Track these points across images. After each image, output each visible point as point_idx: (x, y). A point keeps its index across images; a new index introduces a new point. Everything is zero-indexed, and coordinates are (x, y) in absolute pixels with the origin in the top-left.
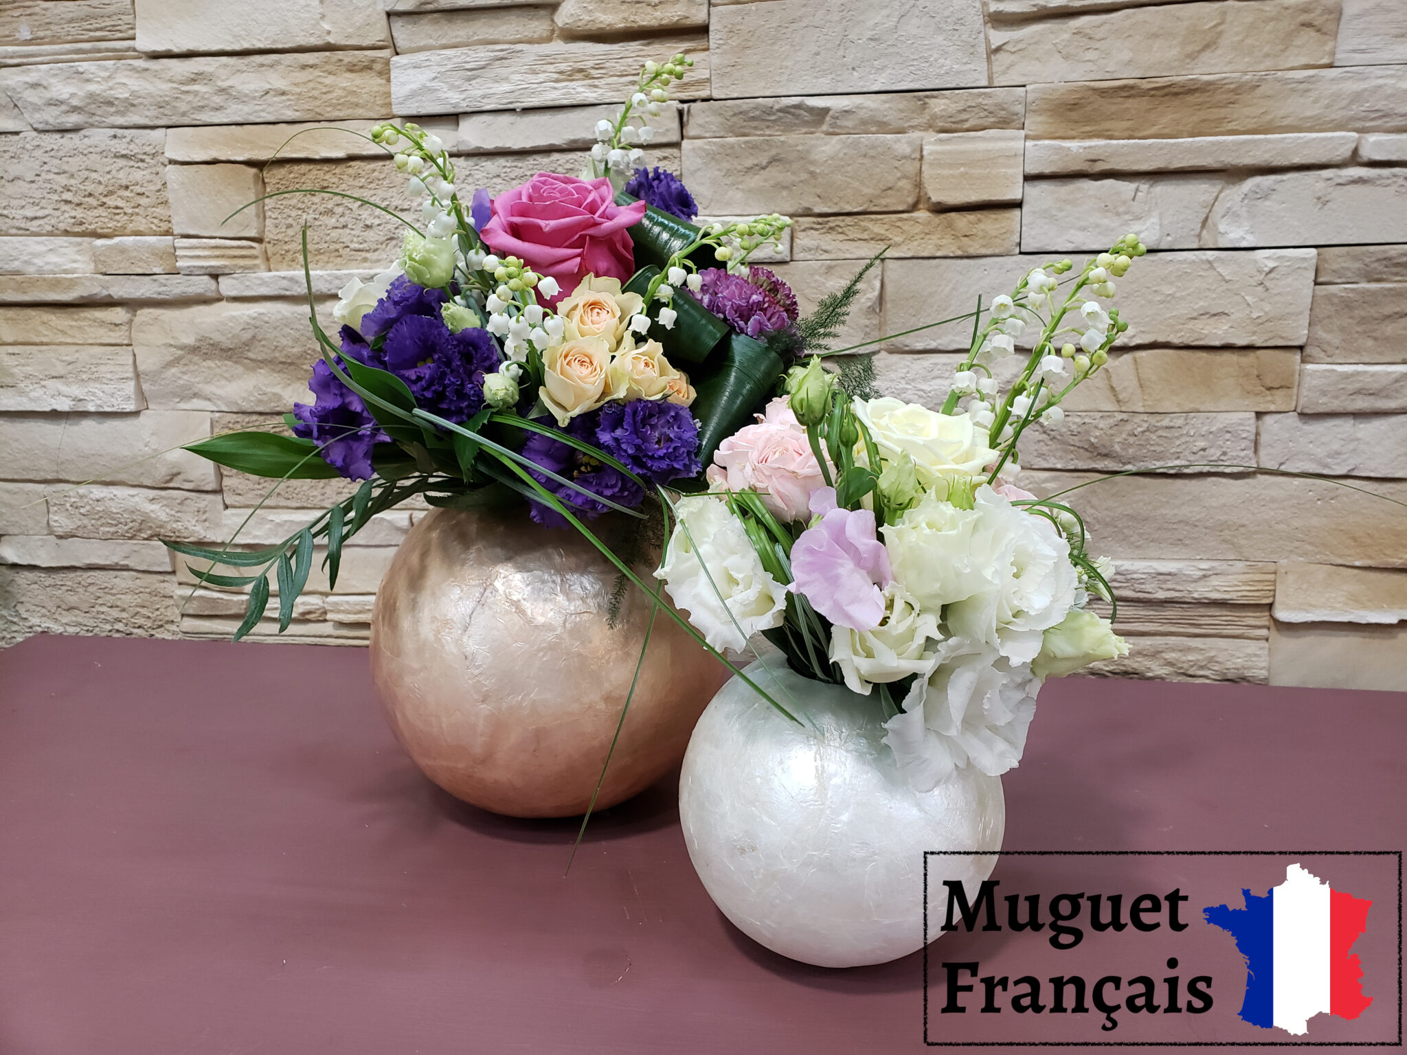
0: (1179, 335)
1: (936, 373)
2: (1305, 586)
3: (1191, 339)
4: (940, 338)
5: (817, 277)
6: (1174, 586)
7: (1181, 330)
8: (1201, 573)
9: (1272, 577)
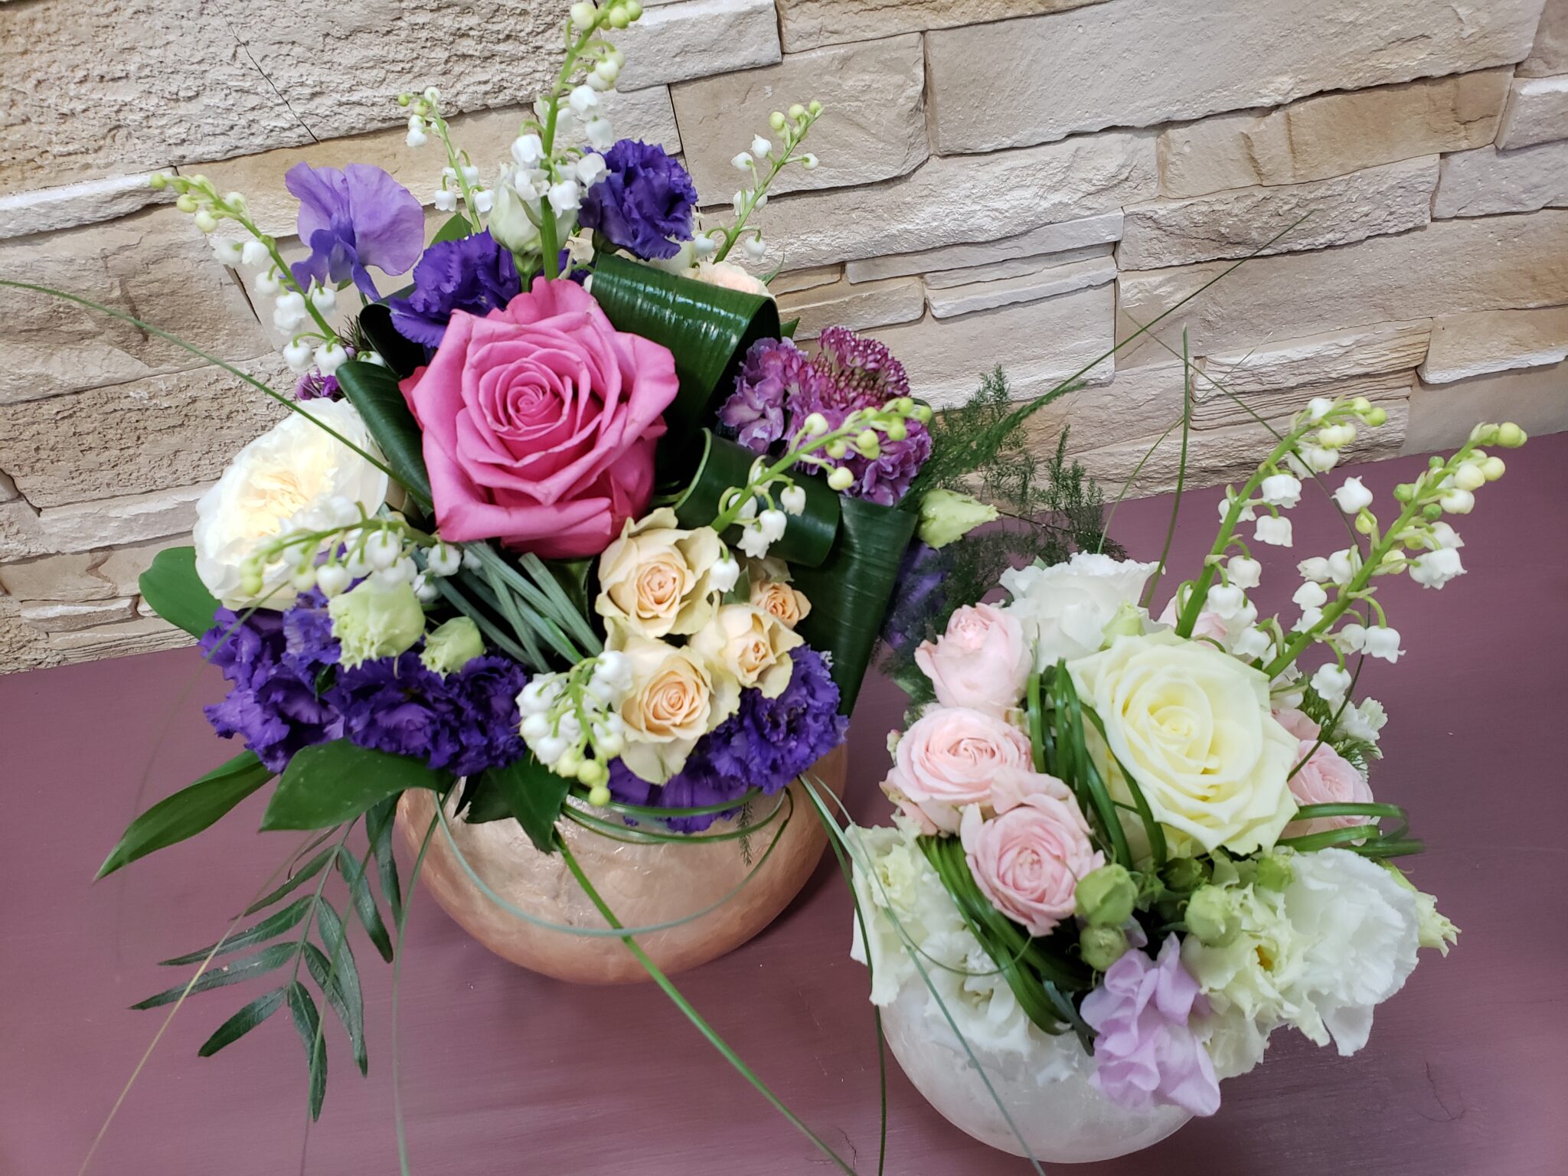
0: (1355, 77)
1: (1013, 181)
2: (1463, 340)
3: (1372, 79)
4: (1015, 133)
5: (827, 78)
6: (1309, 370)
7: (1358, 70)
8: (1342, 351)
9: (1425, 337)
